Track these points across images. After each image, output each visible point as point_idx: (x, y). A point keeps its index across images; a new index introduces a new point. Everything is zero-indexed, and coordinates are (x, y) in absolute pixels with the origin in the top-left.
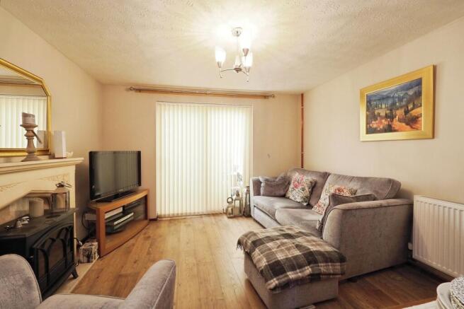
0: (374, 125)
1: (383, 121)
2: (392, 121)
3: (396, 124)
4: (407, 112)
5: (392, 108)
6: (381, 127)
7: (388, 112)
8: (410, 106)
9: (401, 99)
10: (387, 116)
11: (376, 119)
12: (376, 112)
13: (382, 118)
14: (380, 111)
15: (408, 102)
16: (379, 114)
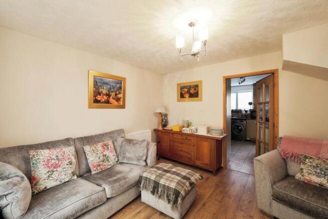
0: (99, 98)
1: (105, 97)
2: (109, 98)
3: (111, 100)
4: (116, 95)
5: (109, 90)
6: (103, 100)
7: (107, 92)
8: (118, 93)
9: (114, 88)
10: (107, 95)
11: (100, 95)
12: (100, 90)
13: (104, 95)
14: (103, 90)
15: (117, 90)
16: (102, 92)
